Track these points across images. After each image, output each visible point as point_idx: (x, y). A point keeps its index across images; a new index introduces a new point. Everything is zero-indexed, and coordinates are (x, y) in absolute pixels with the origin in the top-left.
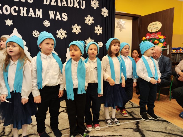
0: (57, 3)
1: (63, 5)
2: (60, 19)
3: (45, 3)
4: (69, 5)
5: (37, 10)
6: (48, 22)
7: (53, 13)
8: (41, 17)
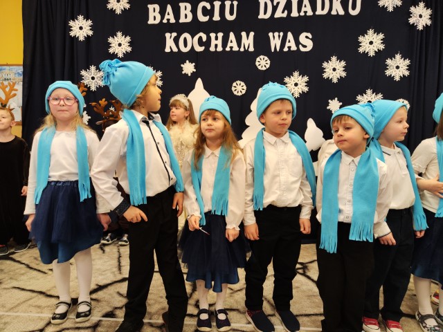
0: (290, 12)
1: (302, 14)
2: (294, 48)
3: (261, 16)
4: (319, 12)
5: (244, 34)
6: (266, 58)
7: (279, 36)
8: (252, 49)
